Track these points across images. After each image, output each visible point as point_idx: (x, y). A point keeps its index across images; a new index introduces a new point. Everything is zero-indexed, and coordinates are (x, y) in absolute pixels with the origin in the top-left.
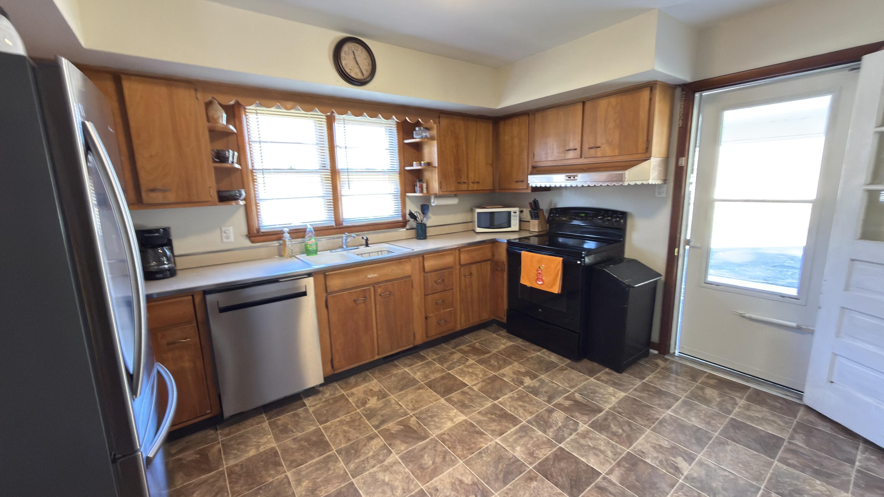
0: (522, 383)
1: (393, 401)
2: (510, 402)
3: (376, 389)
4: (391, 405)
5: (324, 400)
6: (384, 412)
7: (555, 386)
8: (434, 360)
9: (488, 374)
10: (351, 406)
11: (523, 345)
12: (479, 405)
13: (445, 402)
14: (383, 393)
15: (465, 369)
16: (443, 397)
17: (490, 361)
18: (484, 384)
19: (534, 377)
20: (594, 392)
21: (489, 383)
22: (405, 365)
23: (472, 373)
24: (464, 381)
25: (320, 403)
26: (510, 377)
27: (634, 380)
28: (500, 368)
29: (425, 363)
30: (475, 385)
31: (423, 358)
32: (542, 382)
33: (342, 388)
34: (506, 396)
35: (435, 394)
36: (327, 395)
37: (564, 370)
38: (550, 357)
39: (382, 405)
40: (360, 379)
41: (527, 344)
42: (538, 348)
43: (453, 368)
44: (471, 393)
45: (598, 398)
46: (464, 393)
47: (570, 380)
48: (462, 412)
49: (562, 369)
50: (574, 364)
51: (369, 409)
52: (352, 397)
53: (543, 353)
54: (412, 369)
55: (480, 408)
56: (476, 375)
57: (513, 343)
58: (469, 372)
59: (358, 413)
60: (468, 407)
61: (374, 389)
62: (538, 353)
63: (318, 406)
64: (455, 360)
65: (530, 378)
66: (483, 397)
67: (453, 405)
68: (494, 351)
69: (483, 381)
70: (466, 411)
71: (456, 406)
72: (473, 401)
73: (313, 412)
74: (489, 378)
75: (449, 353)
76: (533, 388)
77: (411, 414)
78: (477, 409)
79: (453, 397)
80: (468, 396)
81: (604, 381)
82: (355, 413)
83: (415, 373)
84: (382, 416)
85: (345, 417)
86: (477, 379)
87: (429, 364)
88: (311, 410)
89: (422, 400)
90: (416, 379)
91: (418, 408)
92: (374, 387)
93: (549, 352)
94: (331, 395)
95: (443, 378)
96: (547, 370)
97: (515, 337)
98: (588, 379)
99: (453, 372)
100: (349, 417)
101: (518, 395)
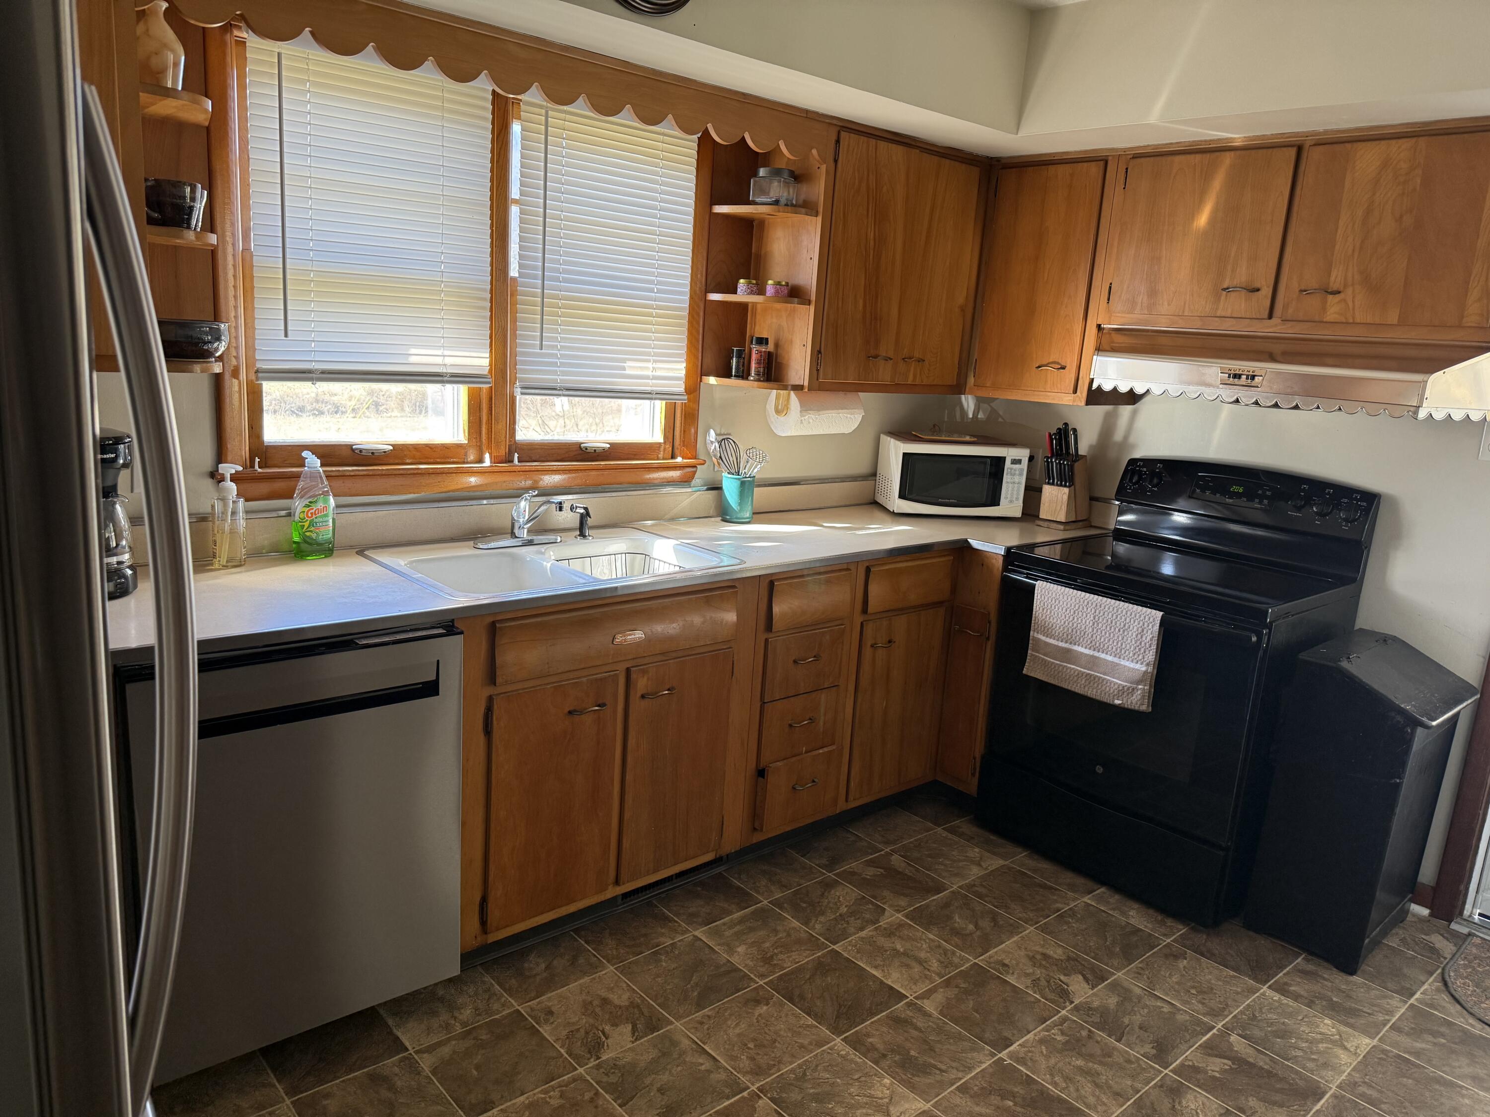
0: (1064, 995)
1: (685, 1043)
2: (1047, 1057)
3: (621, 998)
4: (682, 1053)
5: (459, 1029)
6: (664, 1078)
7: (1166, 1009)
8: (777, 903)
9: (956, 960)
10: (554, 1054)
11: (1035, 871)
12: (954, 1064)
13: (848, 1049)
14: (645, 1011)
15: (882, 941)
16: (837, 1031)
17: (949, 918)
18: (952, 993)
19: (1096, 977)
20: (1284, 1034)
21: (967, 992)
22: (692, 919)
23: (905, 954)
24: (889, 982)
25: (449, 1040)
26: (1027, 975)
27: (1385, 997)
28: (986, 944)
29: (753, 913)
30: (927, 995)
31: (743, 898)
32: (1125, 995)
33: (509, 991)
34: (1030, 1036)
35: (810, 1021)
36: (467, 1013)
37: (1176, 957)
38: (1123, 913)
39: (653, 1054)
40: (560, 964)
41: (1045, 866)
42: (1080, 881)
43: (844, 935)
44: (920, 1023)
45: (1300, 1053)
46: (897, 1022)
47: (1205, 991)
48: (912, 1087)
49: (1172, 956)
50: (1200, 938)
51: (614, 1066)
52: (546, 1021)
53: (1099, 899)
54: (717, 933)
55: (960, 1075)
56: (920, 962)
57: (1001, 862)
58: (896, 953)
59: (580, 1078)
60: (924, 1069)
61: (614, 998)
62: (1087, 899)
63: (446, 1051)
64: (844, 910)
65: (1086, 980)
66: (960, 1038)
67: (876, 1062)
68: (955, 885)
69: (947, 983)
70: (921, 1081)
71: (885, 1063)
72: (932, 1049)
73: (434, 1071)
74: (964, 975)
75: (820, 882)
76: (1104, 1012)
77: (754, 1088)
78: (953, 1074)
79: (868, 1035)
80: (915, 1033)
81: (1301, 996)
82: (574, 1080)
83: (731, 950)
84: (661, 1091)
85: (545, 1092)
86: (926, 977)
87: (763, 916)
88: (426, 1063)
89: (775, 1041)
90: (738, 970)
91: (770, 1067)
92: (611, 989)
93: (1117, 897)
94: (477, 1012)
95: (821, 968)
96: (1129, 959)
97: (1000, 841)
98: (1253, 991)
99: (845, 949)
100: (556, 1093)
101: (1063, 1033)
